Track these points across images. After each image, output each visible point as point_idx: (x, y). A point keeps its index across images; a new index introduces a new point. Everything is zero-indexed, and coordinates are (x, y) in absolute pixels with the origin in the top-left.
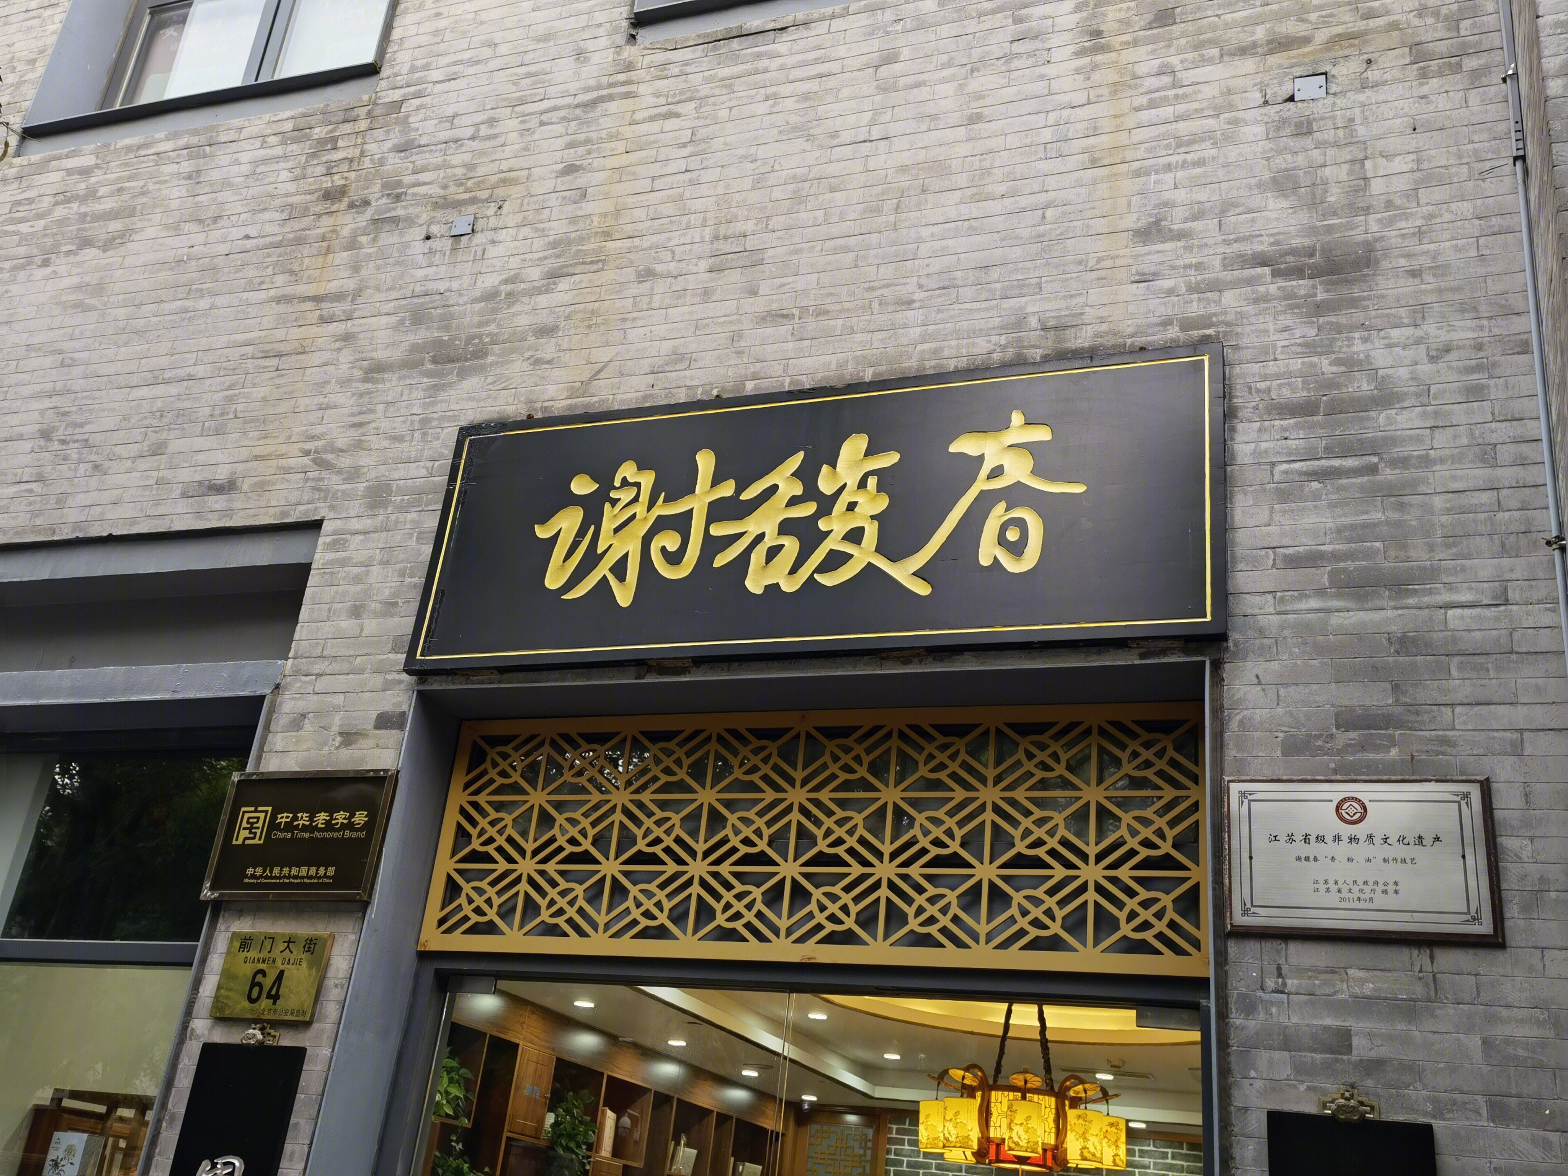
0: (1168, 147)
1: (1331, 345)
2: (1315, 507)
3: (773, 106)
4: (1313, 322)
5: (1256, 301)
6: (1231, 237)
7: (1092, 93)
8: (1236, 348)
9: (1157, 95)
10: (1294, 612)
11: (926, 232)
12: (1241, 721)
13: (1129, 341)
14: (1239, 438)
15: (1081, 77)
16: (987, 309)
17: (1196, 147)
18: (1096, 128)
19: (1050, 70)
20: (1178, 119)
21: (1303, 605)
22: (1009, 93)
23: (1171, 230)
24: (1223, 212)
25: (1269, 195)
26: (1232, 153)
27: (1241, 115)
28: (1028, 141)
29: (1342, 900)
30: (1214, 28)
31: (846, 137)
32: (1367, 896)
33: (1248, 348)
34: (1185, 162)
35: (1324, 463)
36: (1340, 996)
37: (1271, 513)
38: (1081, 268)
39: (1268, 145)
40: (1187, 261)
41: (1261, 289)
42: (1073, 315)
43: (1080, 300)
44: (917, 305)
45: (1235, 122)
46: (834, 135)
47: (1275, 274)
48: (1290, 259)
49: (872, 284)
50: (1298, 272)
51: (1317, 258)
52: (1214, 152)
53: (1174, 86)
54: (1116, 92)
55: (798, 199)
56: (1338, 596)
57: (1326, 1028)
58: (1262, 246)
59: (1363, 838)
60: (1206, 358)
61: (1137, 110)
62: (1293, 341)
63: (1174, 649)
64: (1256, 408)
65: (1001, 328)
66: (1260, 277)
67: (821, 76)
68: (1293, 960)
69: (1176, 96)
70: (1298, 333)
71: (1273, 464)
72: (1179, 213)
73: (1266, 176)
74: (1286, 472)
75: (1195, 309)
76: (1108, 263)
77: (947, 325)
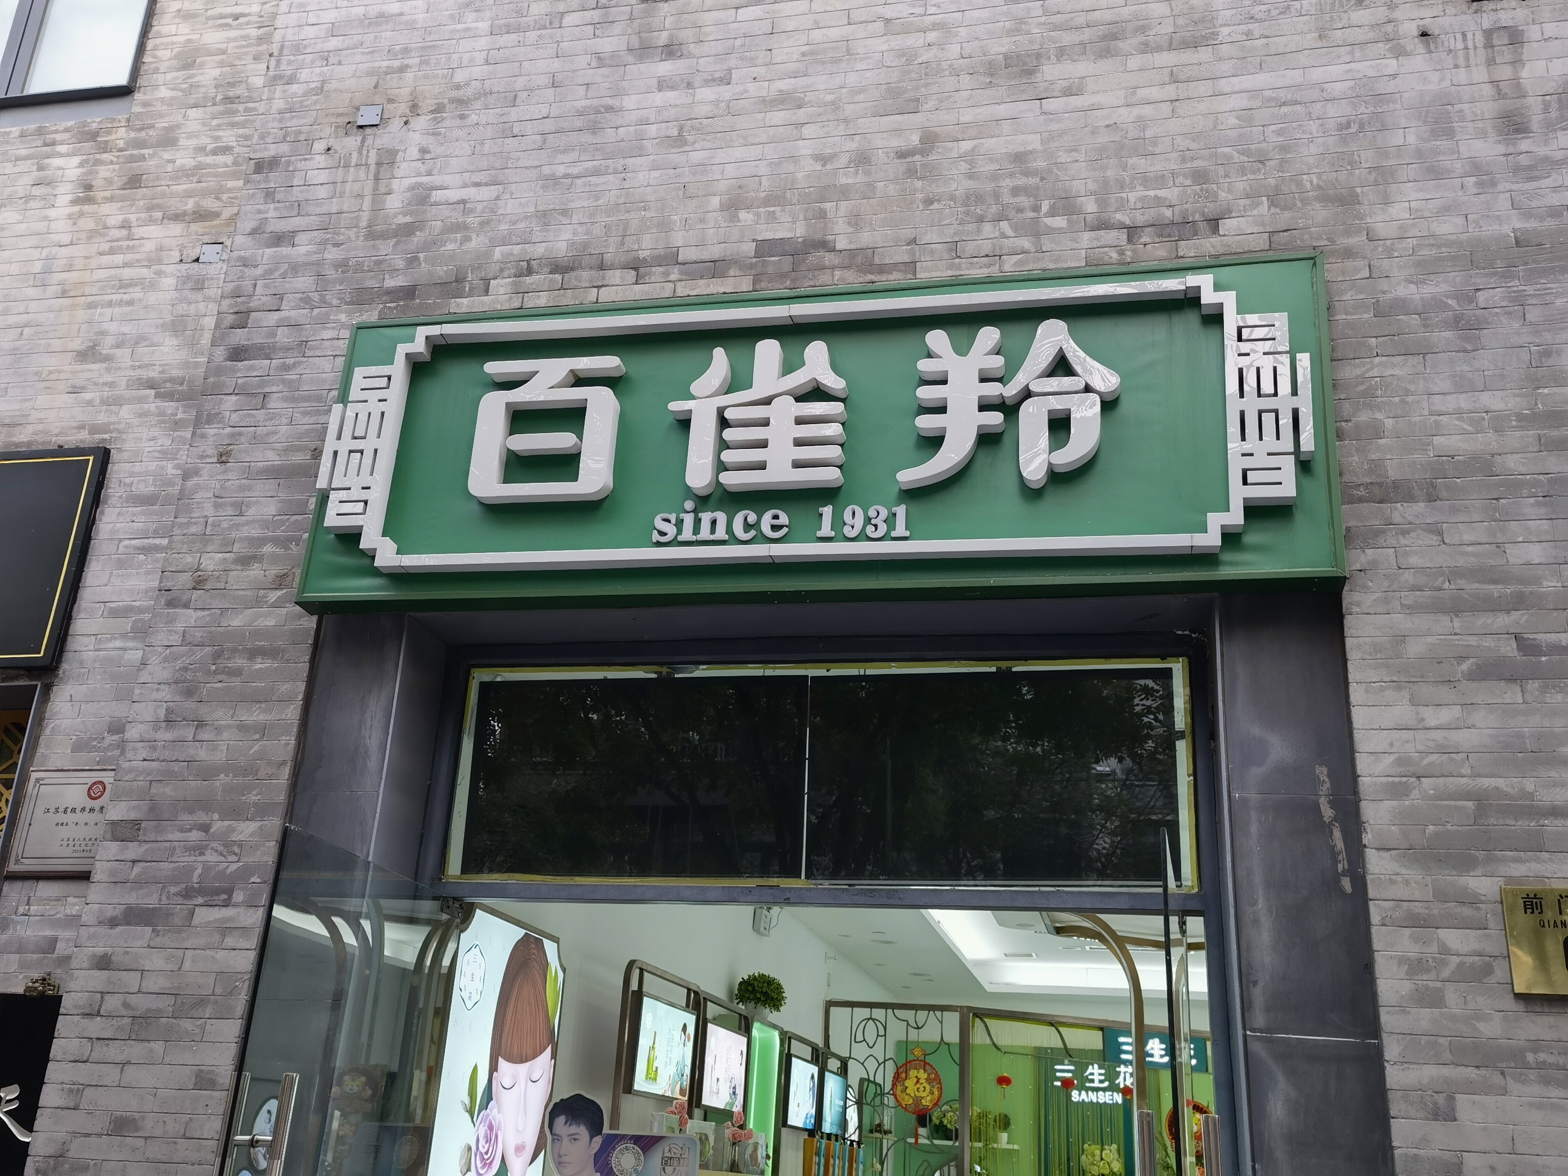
0: (113, 287)
1: (176, 454)
2: (137, 573)
4: (170, 435)
5: (141, 415)
6: (137, 364)
7: (76, 236)
8: (120, 450)
9: (116, 244)
10: (105, 650)
12: (53, 728)
13: (54, 439)
14: (105, 519)
15: (71, 221)
17: (131, 290)
18: (71, 265)
19: (52, 213)
21: (111, 645)
22: (22, 228)
23: (101, 354)
24: (137, 343)
25: (167, 333)
26: (152, 298)
27: (164, 268)
28: (24, 270)
29: (74, 851)
30: (163, 195)
32: (88, 848)
33: (127, 451)
34: (121, 300)
35: (151, 541)
36: (58, 916)
37: (111, 575)
38: (36, 378)
39: (175, 294)
40: (105, 380)
41: (146, 406)
42: (23, 416)
43: (29, 404)
45: (159, 273)
47: (157, 396)
48: (168, 385)
50: (169, 396)
51: (184, 387)
52: (140, 295)
53: (129, 238)
54: (90, 238)
56: (134, 638)
57: (45, 937)
58: (153, 374)
59: (97, 808)
60: (91, 458)
61: (101, 254)
62: (155, 448)
63: (23, 675)
64: (121, 497)
66: (147, 396)
68: (38, 894)
69: (128, 246)
70: (160, 442)
71: (120, 540)
72: (109, 341)
73: (169, 318)
74: (126, 547)
75: (102, 418)
76: (54, 376)
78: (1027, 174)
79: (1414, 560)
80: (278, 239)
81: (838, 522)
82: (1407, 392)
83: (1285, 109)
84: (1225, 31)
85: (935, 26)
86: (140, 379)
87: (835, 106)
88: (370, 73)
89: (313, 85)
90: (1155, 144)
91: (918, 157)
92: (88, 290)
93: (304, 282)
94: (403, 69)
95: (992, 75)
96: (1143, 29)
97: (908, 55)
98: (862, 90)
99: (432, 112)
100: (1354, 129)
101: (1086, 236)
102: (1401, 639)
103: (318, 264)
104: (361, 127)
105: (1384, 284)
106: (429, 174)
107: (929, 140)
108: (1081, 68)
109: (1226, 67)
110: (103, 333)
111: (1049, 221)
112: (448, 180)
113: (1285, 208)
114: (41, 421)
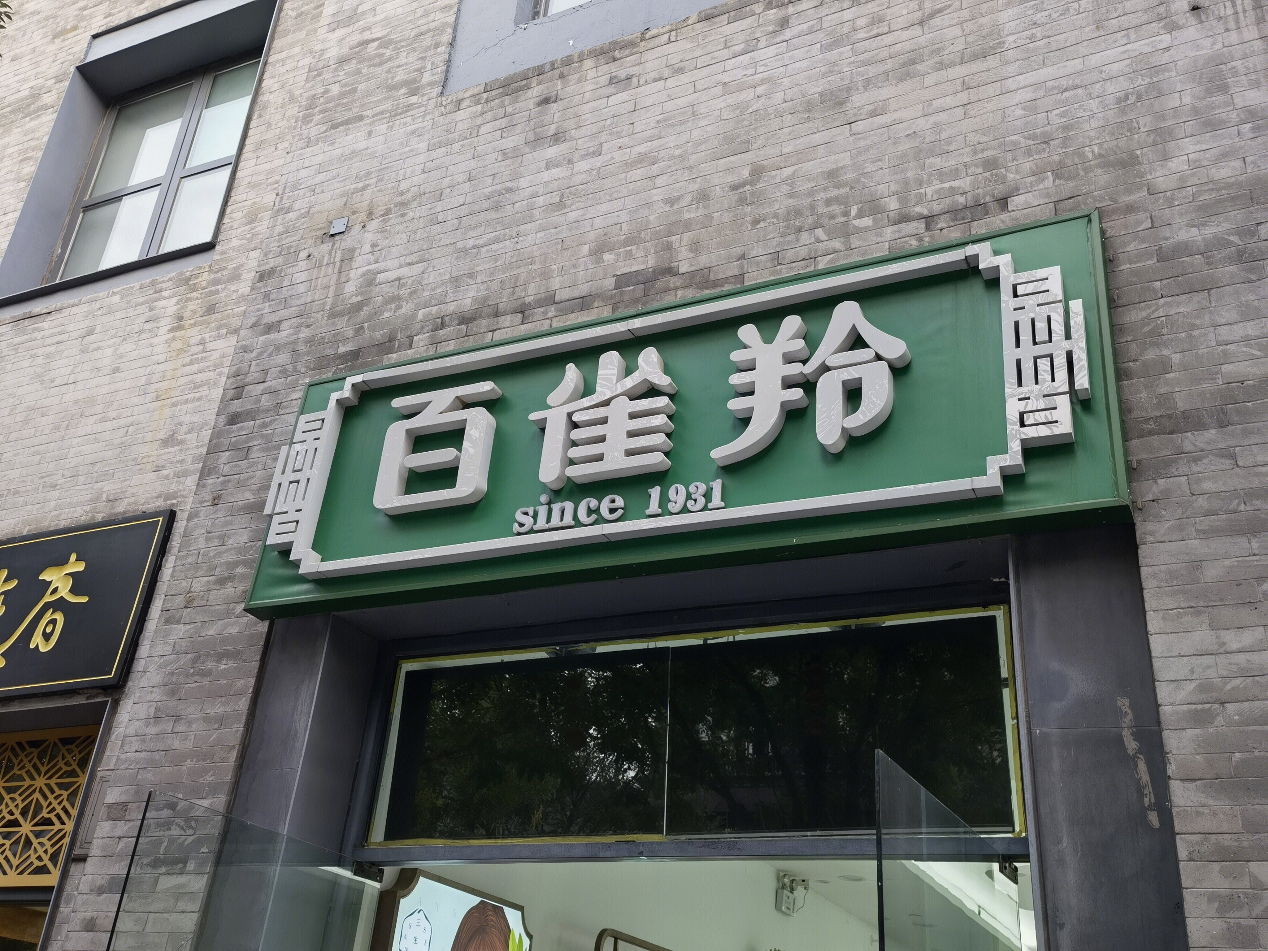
7: (169, 354)
9: (195, 357)
11: (75, 441)
13: (140, 507)
16: (87, 489)
19: (155, 341)
20: (200, 371)
22: (134, 355)
23: (177, 439)
28: (133, 385)
30: (228, 316)
31: (58, 382)
38: (134, 463)
42: (122, 492)
43: (127, 483)
44: (58, 487)
46: (53, 381)
53: (204, 351)
54: (178, 355)
61: (184, 366)
65: (89, 501)
67: (58, 343)
69: (202, 357)
72: (184, 429)
75: (174, 488)
76: (145, 460)
77: (68, 500)
78: (838, 187)
79: (1207, 486)
80: (270, 328)
81: (664, 500)
82: (1193, 327)
83: (1067, 94)
84: (1011, 39)
85: (763, 82)
86: (201, 455)
87: (682, 157)
88: (342, 195)
89: (302, 211)
90: (949, 144)
91: (748, 187)
92: (173, 393)
93: (283, 358)
94: (364, 188)
95: (809, 111)
96: (938, 51)
97: (741, 108)
98: (704, 141)
99: (382, 216)
100: (1132, 100)
101: (889, 230)
102: (1197, 564)
103: (294, 342)
104: (332, 235)
105: (1166, 232)
106: (377, 262)
107: (757, 172)
108: (887, 92)
109: (1012, 69)
110: (180, 424)
111: (857, 223)
112: (390, 264)
113: (1069, 178)
114: (133, 495)
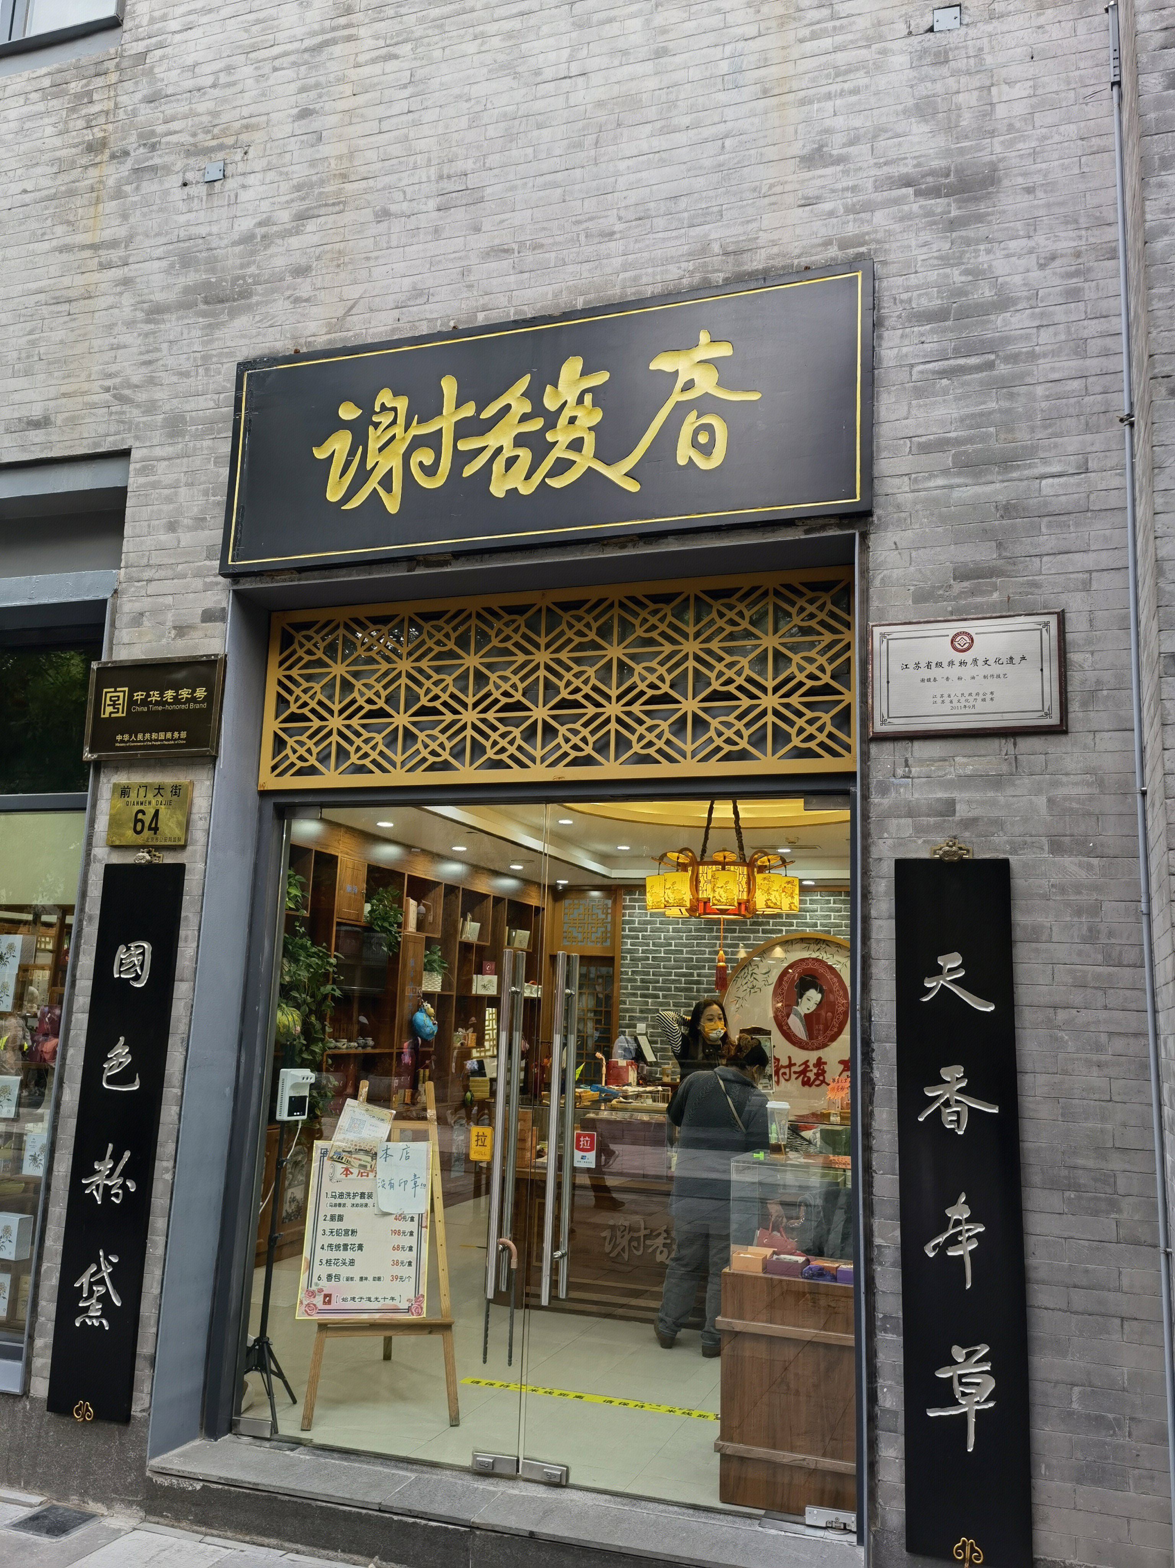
0: (828, 76)
1: (961, 257)
2: (944, 401)
3: (482, 45)
4: (947, 237)
5: (902, 219)
6: (882, 160)
7: (763, 25)
8: (884, 263)
9: (818, 26)
10: (925, 489)
11: (622, 165)
12: (882, 579)
13: (796, 262)
14: (885, 344)
15: (752, 10)
16: (677, 237)
17: (851, 76)
18: (766, 59)
20: (837, 49)
21: (932, 484)
22: (690, 27)
23: (831, 156)
24: (875, 137)
25: (913, 120)
26: (882, 81)
27: (889, 45)
28: (708, 74)
29: (953, 708)
31: (548, 73)
32: (971, 704)
33: (894, 263)
34: (842, 91)
35: (952, 362)
36: (949, 777)
37: (909, 408)
38: (756, 194)
39: (912, 74)
40: (845, 184)
41: (906, 208)
42: (749, 240)
43: (755, 225)
44: (618, 236)
45: (884, 52)
46: (538, 72)
47: (918, 193)
48: (930, 179)
49: (579, 218)
50: (935, 192)
51: (952, 178)
52: (866, 80)
53: (832, 18)
54: (782, 24)
55: (510, 137)
56: (959, 474)
57: (939, 800)
58: (907, 168)
59: (969, 661)
60: (859, 274)
61: (801, 41)
62: (930, 255)
63: (832, 524)
64: (899, 317)
65: (690, 254)
66: (905, 196)
67: (522, 14)
68: (917, 754)
69: (835, 28)
70: (935, 247)
71: (912, 366)
72: (839, 139)
73: (911, 102)
74: (922, 372)
75: (851, 229)
76: (778, 189)
77: (644, 254)
86: (890, 178)
92: (795, 85)
110: (828, 131)
114: (774, 243)
